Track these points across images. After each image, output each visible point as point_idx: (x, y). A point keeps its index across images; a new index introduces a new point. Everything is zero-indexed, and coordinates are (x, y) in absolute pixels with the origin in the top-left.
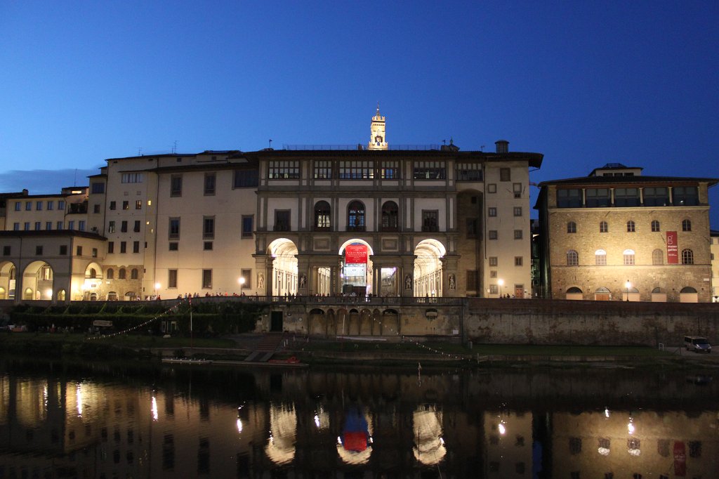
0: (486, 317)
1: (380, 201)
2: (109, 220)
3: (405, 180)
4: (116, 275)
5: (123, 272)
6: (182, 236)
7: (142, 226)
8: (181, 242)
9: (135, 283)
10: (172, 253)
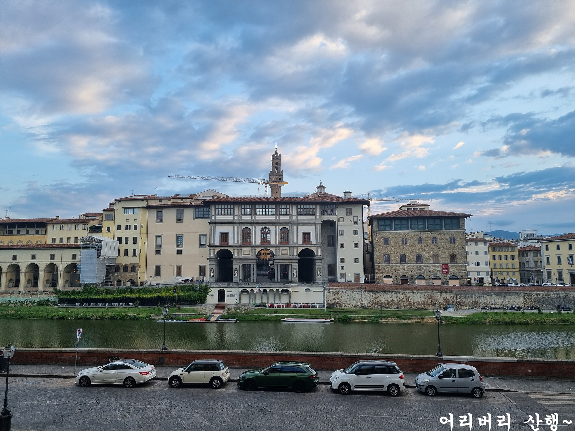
0: (338, 293)
1: (279, 227)
3: (292, 215)
4: (121, 269)
5: (125, 268)
6: (163, 246)
7: (138, 240)
8: (163, 250)
9: (134, 274)
10: (157, 256)
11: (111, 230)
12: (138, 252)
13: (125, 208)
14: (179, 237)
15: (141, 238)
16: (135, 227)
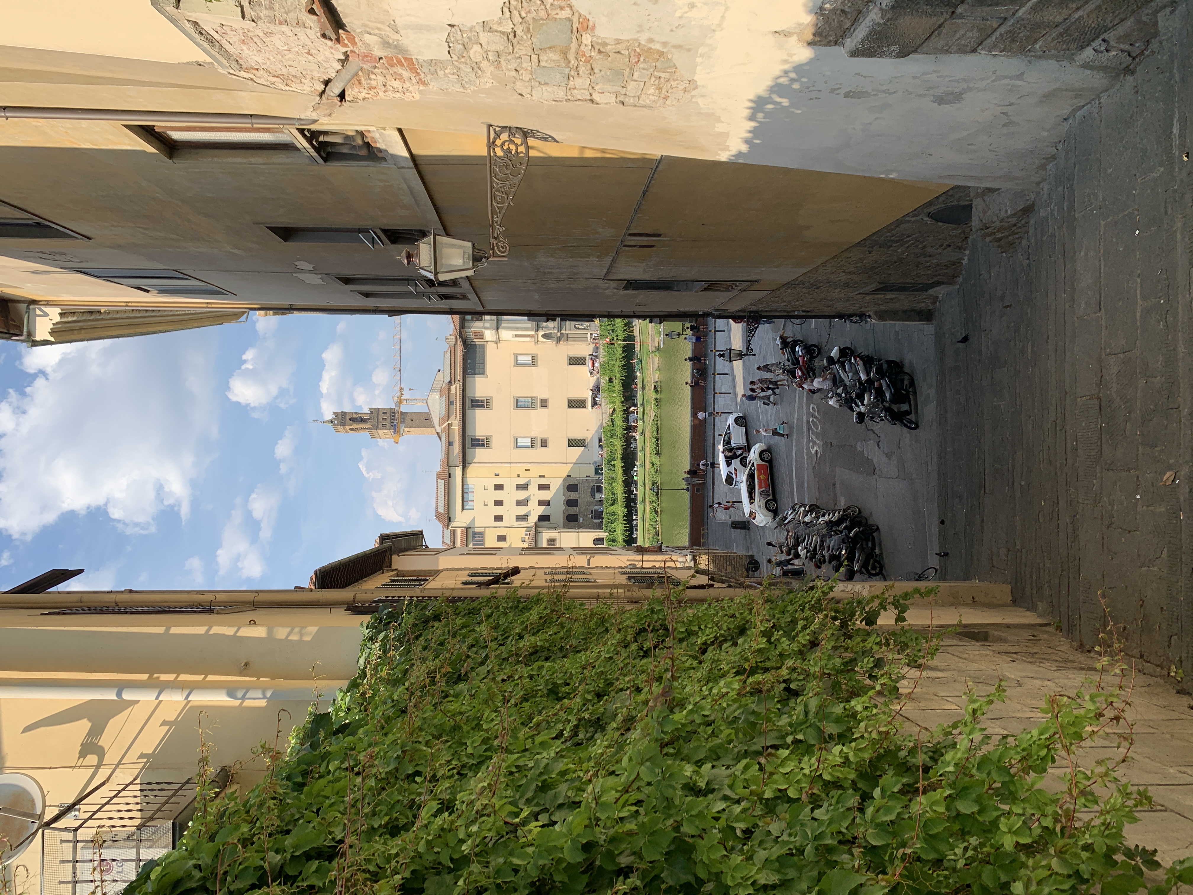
2: (514, 523)
4: (573, 510)
5: (570, 503)
6: (533, 434)
7: (522, 481)
8: (539, 433)
9: (581, 488)
10: (550, 444)
11: (502, 532)
12: (543, 481)
13: (463, 509)
14: (519, 404)
15: (518, 476)
16: (499, 487)
